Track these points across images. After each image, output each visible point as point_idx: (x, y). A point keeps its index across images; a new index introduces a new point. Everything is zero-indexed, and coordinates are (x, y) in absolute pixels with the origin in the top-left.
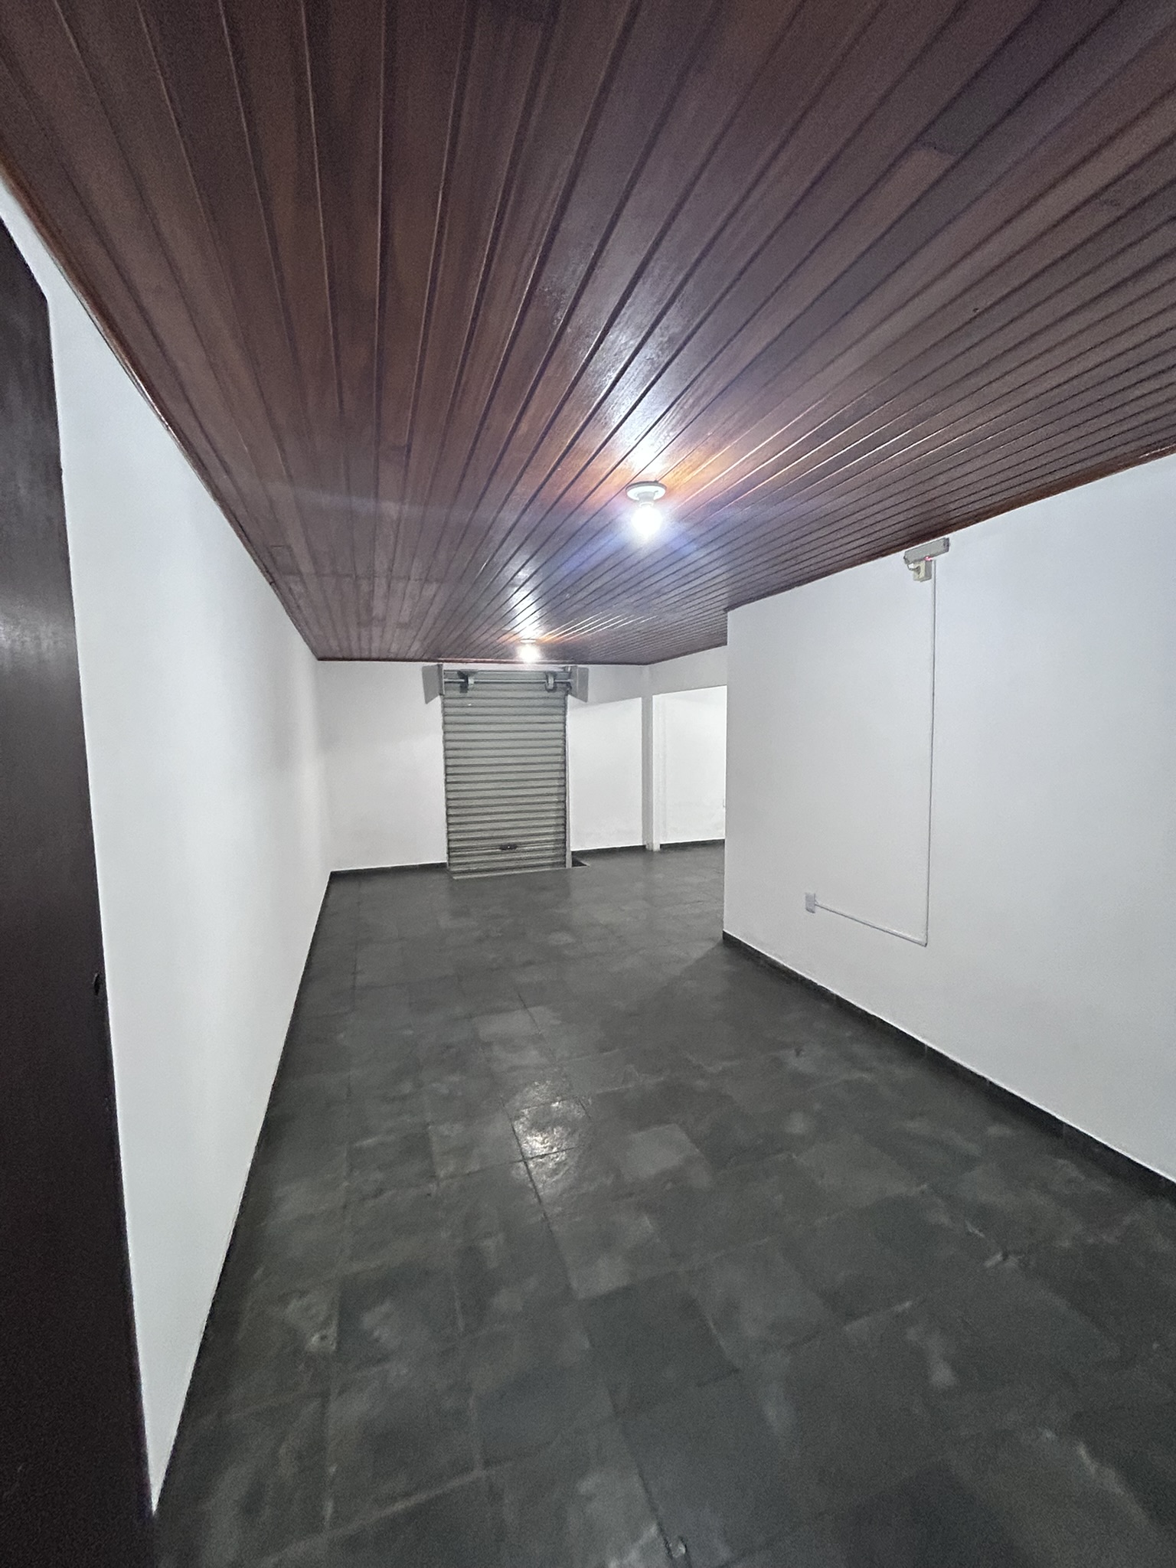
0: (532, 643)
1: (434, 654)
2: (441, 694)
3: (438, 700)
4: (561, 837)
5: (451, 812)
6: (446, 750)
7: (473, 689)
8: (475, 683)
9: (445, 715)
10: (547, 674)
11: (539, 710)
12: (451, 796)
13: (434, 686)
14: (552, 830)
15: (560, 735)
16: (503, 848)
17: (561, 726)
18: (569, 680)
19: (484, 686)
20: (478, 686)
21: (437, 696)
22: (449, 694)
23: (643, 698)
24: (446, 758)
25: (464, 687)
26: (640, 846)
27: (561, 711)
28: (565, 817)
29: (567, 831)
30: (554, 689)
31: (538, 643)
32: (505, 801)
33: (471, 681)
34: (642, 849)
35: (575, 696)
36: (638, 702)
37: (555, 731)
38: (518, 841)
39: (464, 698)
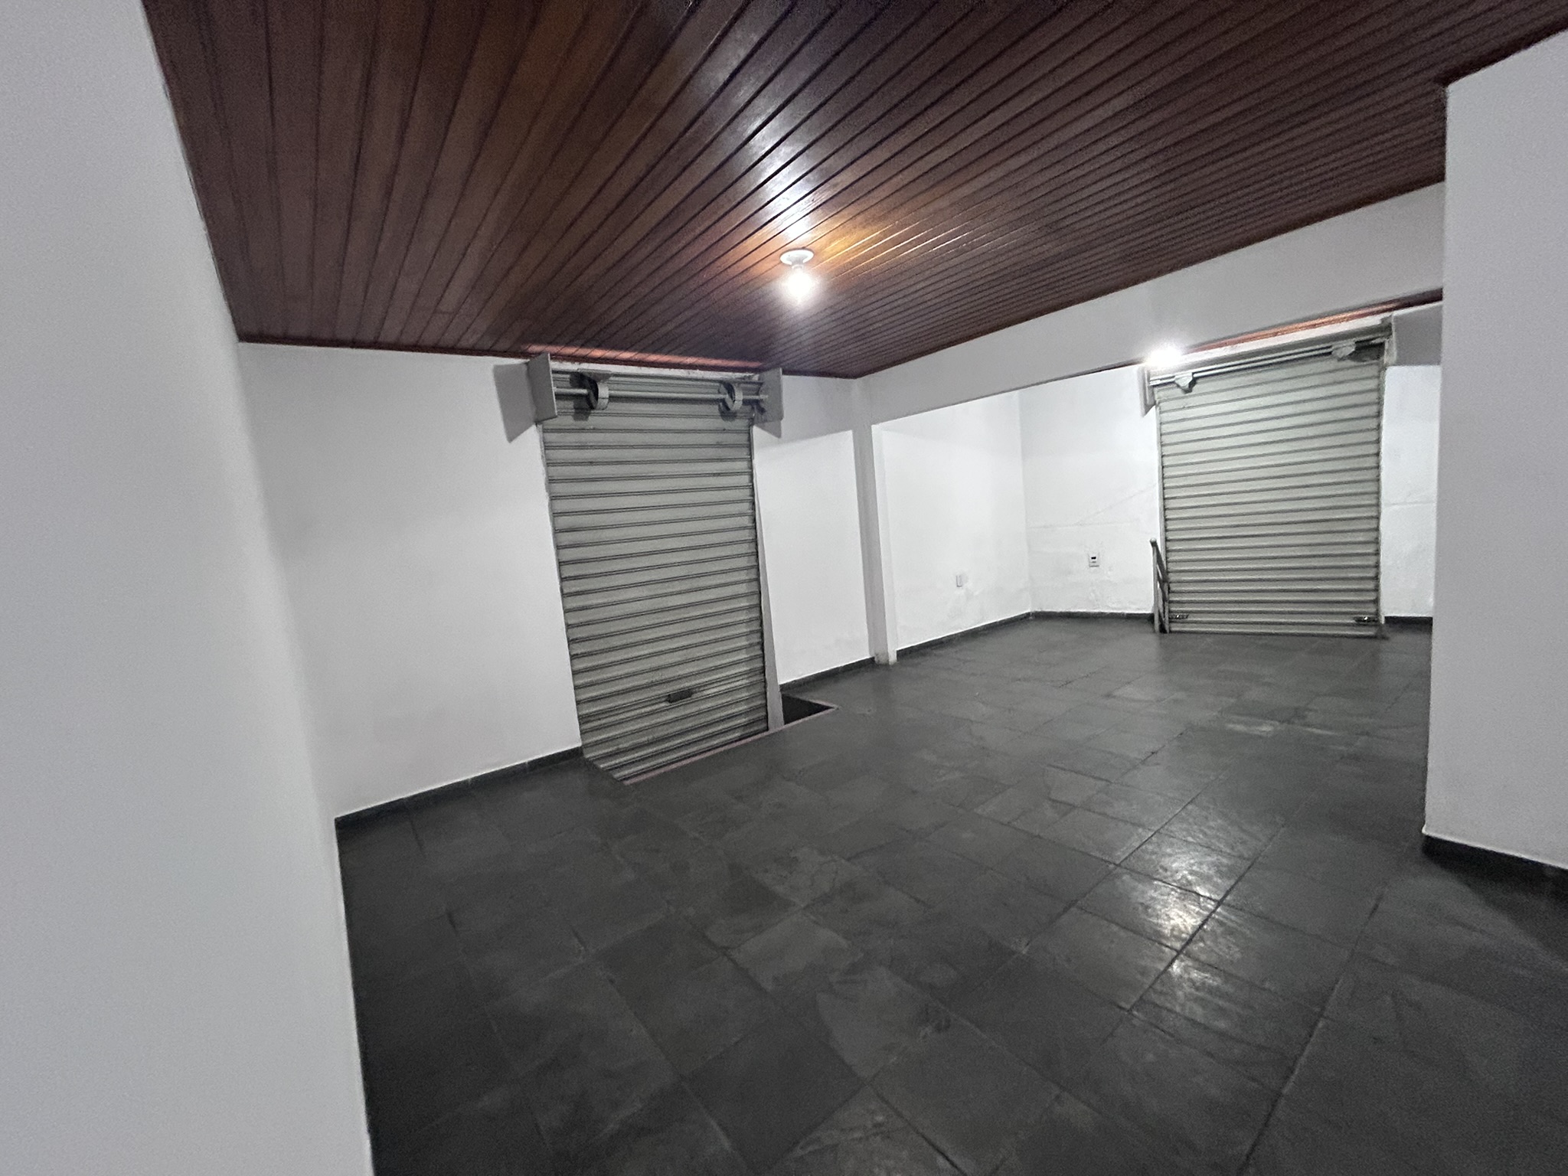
2: (538, 423)
3: (534, 433)
4: (757, 664)
5: (579, 650)
6: (557, 531)
7: (605, 412)
8: (612, 398)
9: (549, 464)
11: (711, 452)
12: (574, 619)
13: (522, 407)
14: (742, 656)
15: (744, 493)
16: (672, 699)
17: (744, 480)
18: (754, 399)
20: (617, 404)
21: (530, 426)
22: (552, 420)
23: (857, 430)
24: (559, 548)
25: (588, 407)
26: (866, 661)
27: (744, 453)
28: (762, 631)
29: (766, 653)
33: (604, 391)
34: (870, 665)
35: (764, 426)
36: (846, 439)
37: (736, 487)
38: (694, 683)
39: (582, 430)
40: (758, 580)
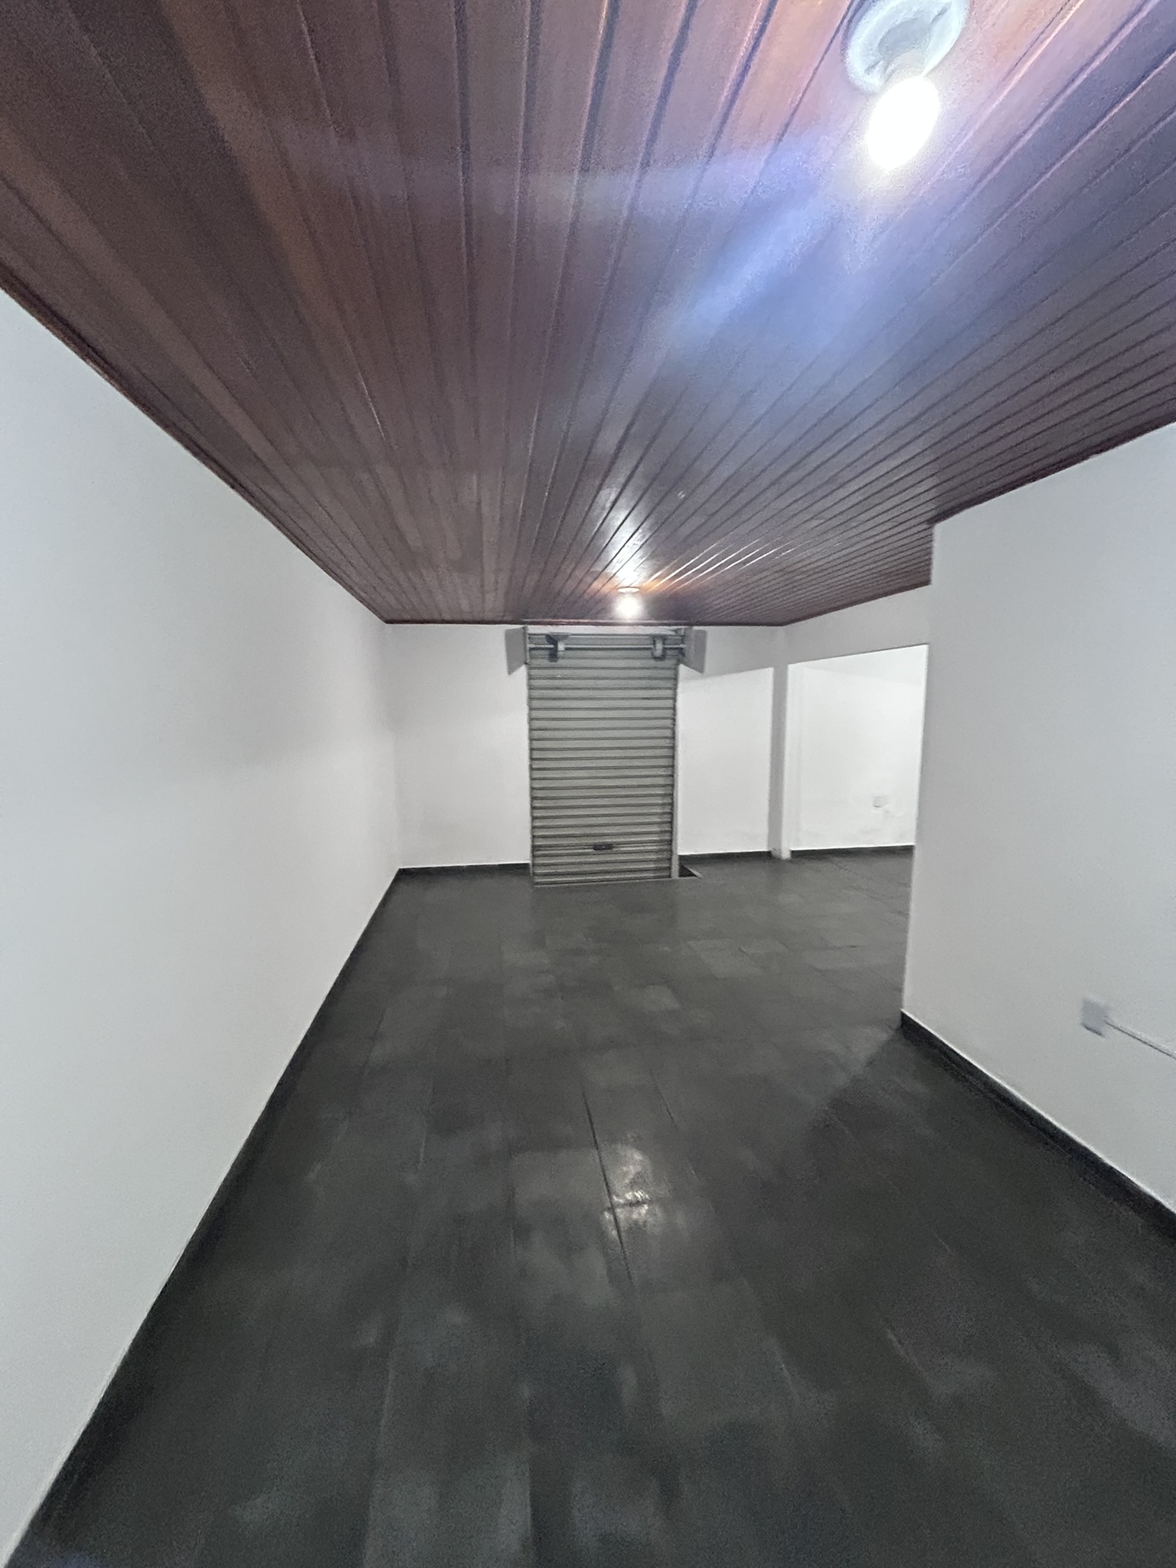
0: (633, 593)
1: (517, 613)
2: (526, 663)
3: (523, 670)
4: (667, 837)
5: (537, 804)
6: (531, 730)
7: (563, 658)
8: (567, 649)
9: (531, 688)
10: (654, 638)
11: (644, 683)
12: (537, 785)
13: (519, 654)
14: (656, 829)
15: (668, 713)
16: (597, 847)
17: (669, 703)
18: (682, 646)
19: (578, 653)
20: (569, 653)
21: (520, 666)
22: (535, 662)
23: (775, 668)
24: (531, 739)
25: (553, 655)
26: (764, 852)
27: (670, 684)
28: (672, 814)
29: (674, 830)
30: (662, 658)
31: (641, 591)
32: (596, 793)
33: (561, 647)
34: (766, 857)
35: (686, 664)
36: (769, 673)
37: (663, 708)
38: (614, 840)
39: (554, 668)
40: (672, 776)
